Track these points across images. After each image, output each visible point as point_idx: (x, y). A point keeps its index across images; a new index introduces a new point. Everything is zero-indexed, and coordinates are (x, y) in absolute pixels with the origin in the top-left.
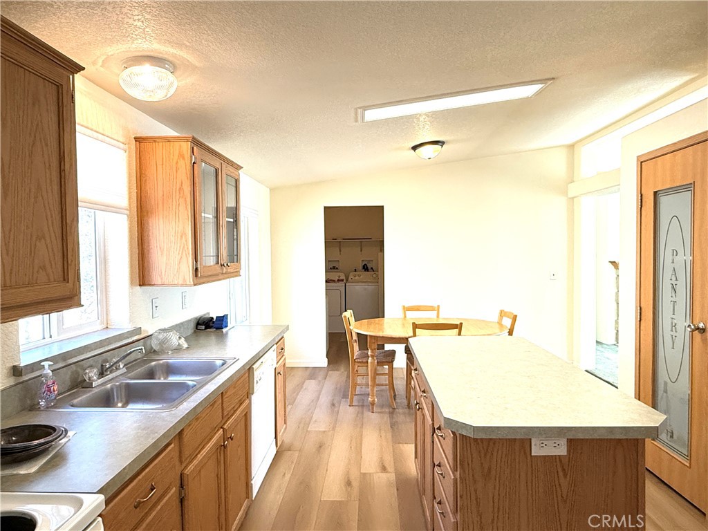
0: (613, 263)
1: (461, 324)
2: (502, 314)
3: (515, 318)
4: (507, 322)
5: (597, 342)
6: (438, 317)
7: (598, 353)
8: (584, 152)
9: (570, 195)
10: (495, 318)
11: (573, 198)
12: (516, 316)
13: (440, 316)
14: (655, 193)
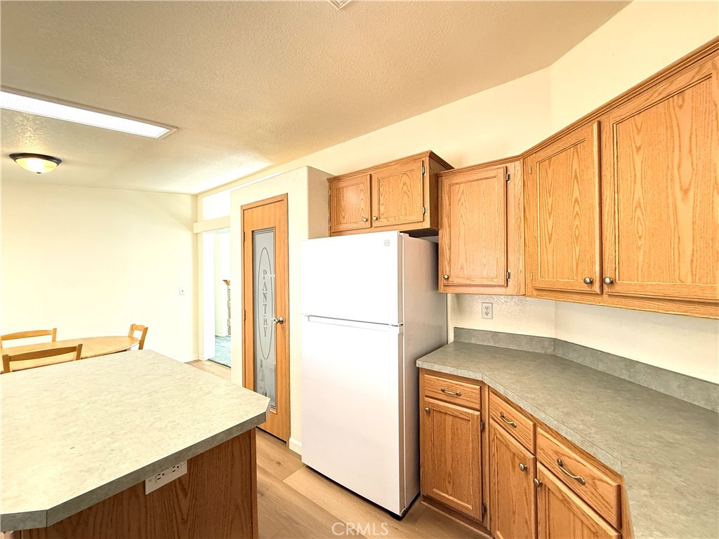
0: (225, 281)
1: (81, 346)
2: (133, 328)
3: (145, 330)
4: (138, 335)
5: (216, 336)
6: (54, 340)
7: (217, 344)
8: (206, 202)
9: (195, 232)
10: (126, 332)
11: (197, 234)
12: (147, 328)
13: (57, 339)
14: (253, 231)
